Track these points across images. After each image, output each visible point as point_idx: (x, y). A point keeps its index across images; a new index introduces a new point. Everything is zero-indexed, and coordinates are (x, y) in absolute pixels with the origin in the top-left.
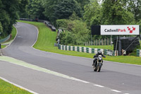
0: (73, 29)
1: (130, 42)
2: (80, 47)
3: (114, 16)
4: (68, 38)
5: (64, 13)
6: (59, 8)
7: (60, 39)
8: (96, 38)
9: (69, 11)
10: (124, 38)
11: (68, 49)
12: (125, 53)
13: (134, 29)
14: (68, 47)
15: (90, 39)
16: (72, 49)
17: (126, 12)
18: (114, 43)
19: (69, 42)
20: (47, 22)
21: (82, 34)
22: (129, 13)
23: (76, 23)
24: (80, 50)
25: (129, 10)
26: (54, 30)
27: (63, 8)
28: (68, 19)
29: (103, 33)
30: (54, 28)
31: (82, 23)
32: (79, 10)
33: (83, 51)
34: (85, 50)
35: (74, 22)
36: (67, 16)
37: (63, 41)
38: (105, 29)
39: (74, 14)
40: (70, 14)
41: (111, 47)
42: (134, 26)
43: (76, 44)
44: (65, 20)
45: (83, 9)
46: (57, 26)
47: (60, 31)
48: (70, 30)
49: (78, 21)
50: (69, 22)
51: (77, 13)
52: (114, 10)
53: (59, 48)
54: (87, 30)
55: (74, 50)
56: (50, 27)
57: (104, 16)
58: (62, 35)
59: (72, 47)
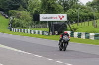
0: (21, 17)
1: (60, 26)
2: (26, 30)
3: (49, 8)
4: (17, 23)
5: (14, 6)
6: (10, 3)
7: (12, 24)
8: (37, 23)
9: (18, 4)
10: (56, 23)
11: (17, 31)
12: (57, 33)
13: (63, 17)
14: (17, 29)
15: (33, 24)
16: (20, 31)
17: (58, 5)
18: (49, 27)
19: (18, 26)
20: (2, 12)
21: (27, 21)
22: (60, 6)
23: (23, 13)
24: (26, 31)
25: (60, 4)
26: (7, 18)
27: (14, 2)
28: (17, 10)
29: (41, 19)
30: (7, 16)
31: (27, 13)
32: (25, 4)
33: (27, 32)
34: (29, 32)
35: (21, 12)
36: (16, 8)
37: (13, 25)
38: (43, 17)
39: (21, 7)
40: (18, 7)
41: (47, 29)
42: (63, 15)
43: (22, 27)
44: (15, 11)
45: (28, 3)
46: (9, 15)
47: (12, 18)
48: (18, 17)
49: (24, 11)
50: (18, 12)
51: (23, 6)
52: (49, 4)
53: (11, 30)
54: (31, 18)
55: (21, 31)
56: (5, 16)
57: (42, 8)
58: (13, 21)
59: (20, 29)
